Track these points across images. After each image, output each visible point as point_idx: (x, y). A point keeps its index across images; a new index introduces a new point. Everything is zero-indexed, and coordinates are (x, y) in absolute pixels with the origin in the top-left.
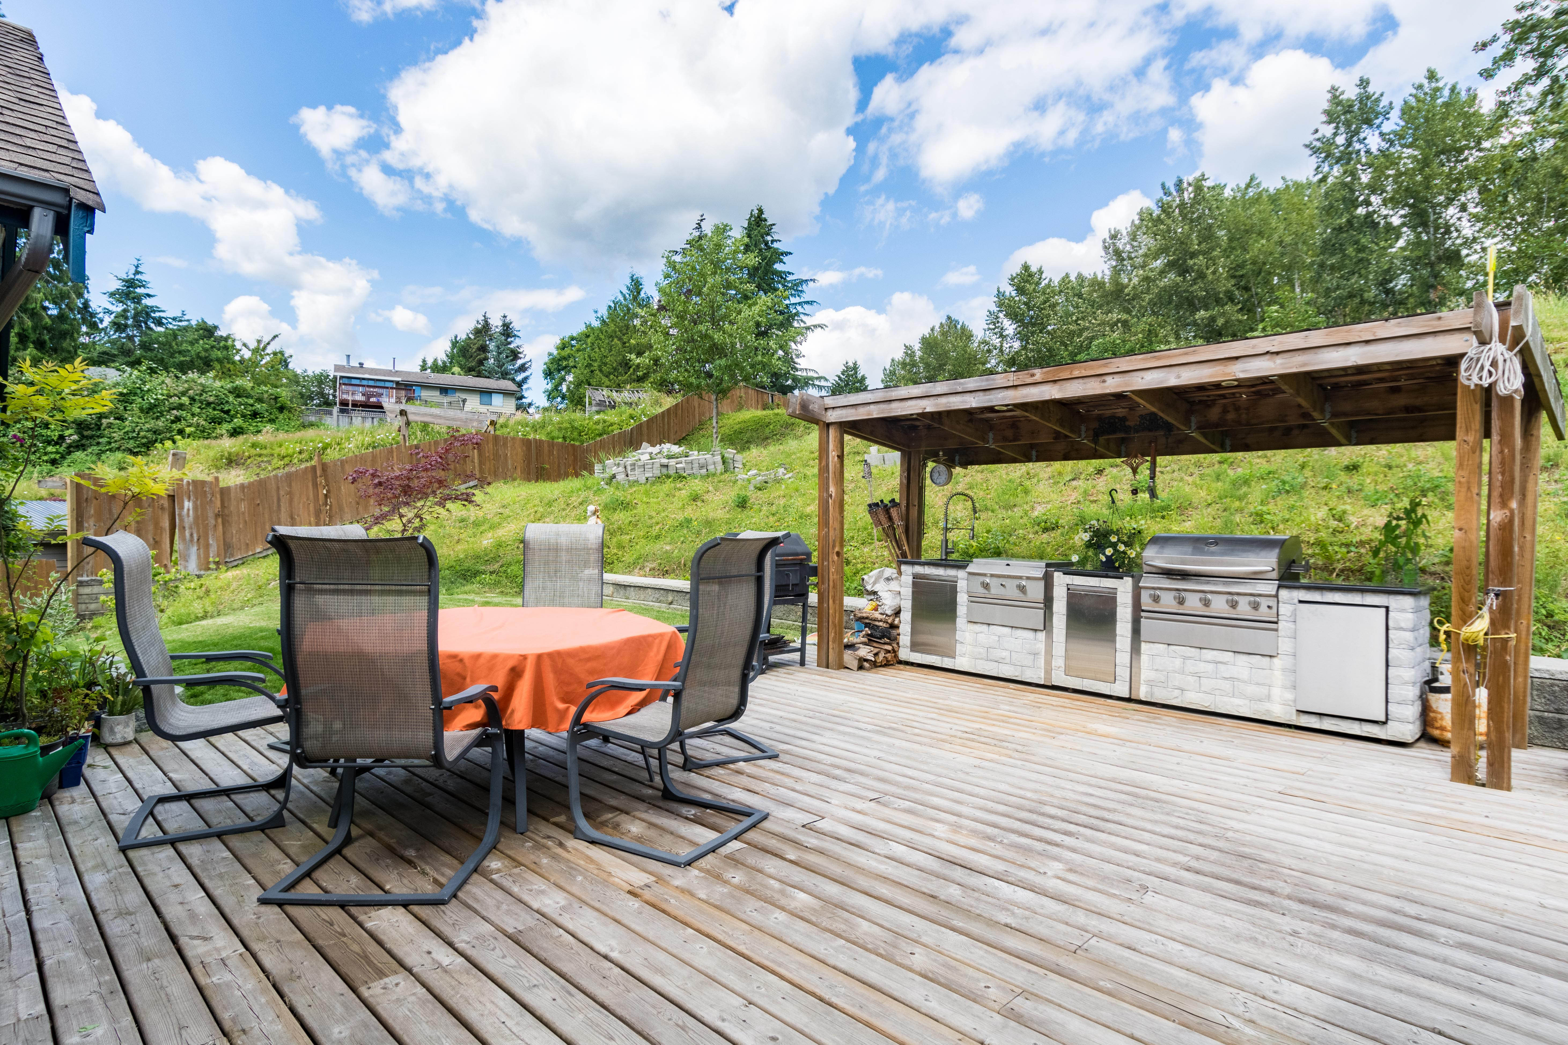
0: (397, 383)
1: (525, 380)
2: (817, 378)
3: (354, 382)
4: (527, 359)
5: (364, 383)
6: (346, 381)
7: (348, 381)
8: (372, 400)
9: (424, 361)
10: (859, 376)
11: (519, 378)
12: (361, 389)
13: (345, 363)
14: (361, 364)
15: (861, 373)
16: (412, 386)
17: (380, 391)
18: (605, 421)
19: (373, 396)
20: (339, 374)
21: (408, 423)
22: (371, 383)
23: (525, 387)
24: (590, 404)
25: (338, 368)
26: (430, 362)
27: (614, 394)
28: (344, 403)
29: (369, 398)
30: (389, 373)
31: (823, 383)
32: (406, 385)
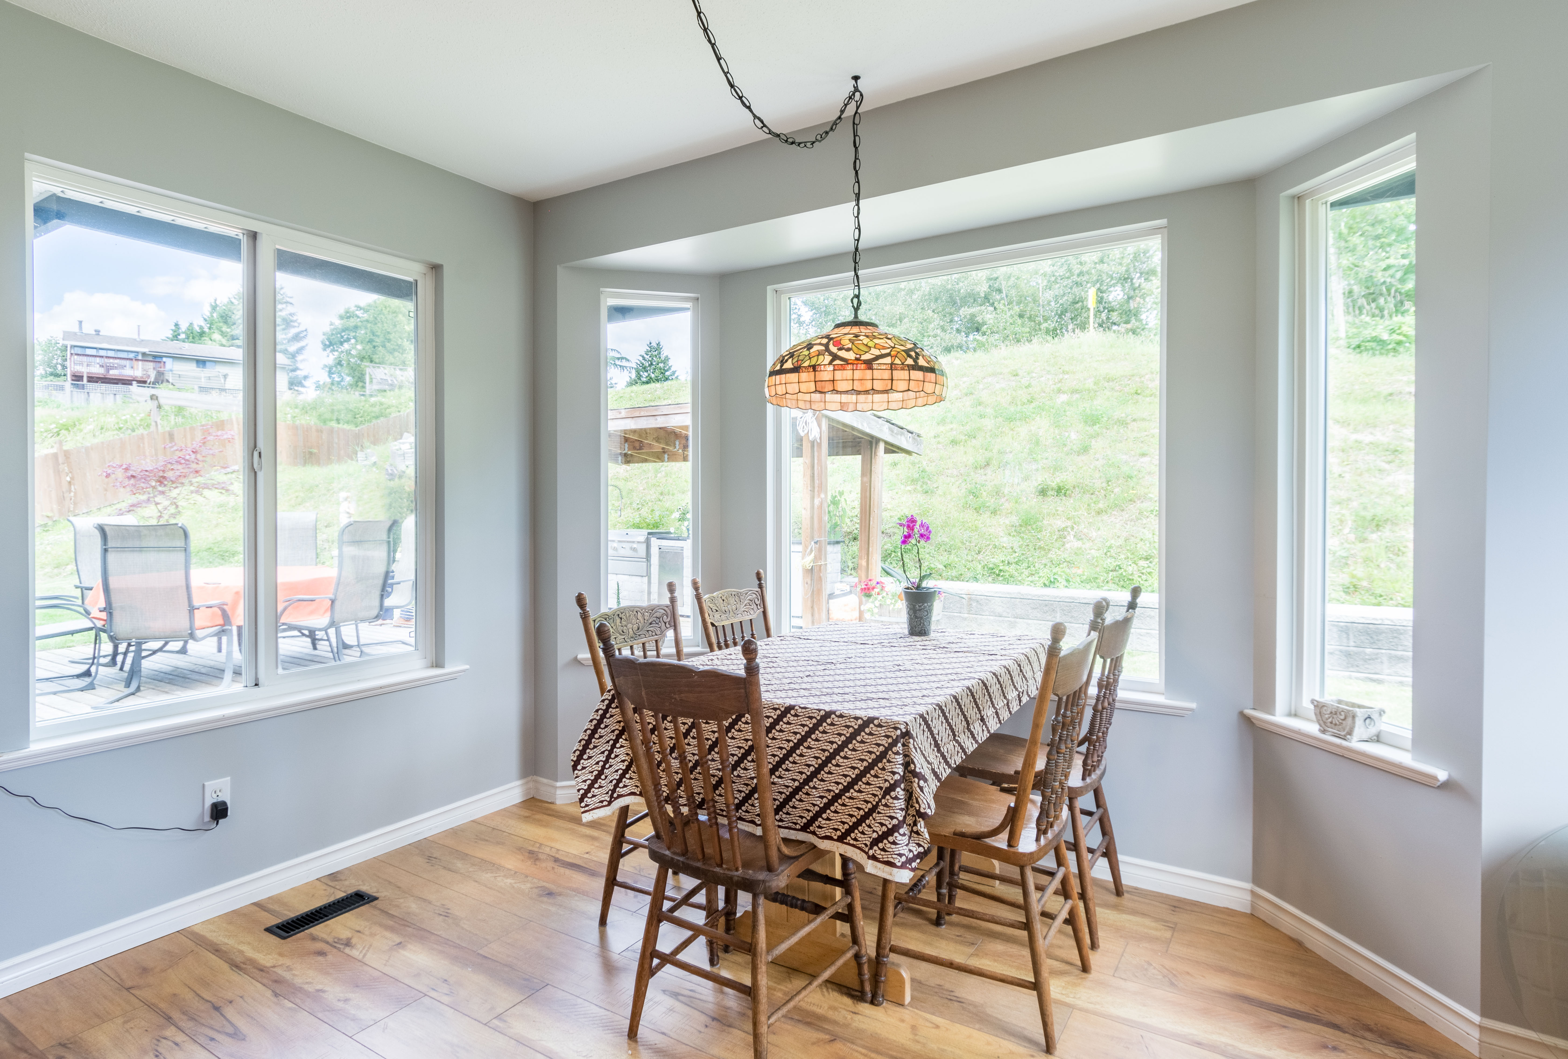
0: (144, 354)
1: (300, 350)
2: (618, 359)
3: (89, 352)
4: (302, 328)
5: (102, 353)
6: (79, 351)
7: (81, 352)
8: (111, 372)
9: (176, 325)
10: (663, 357)
11: (292, 348)
12: (98, 360)
13: (76, 330)
14: (97, 332)
15: (665, 353)
16: (161, 357)
17: (123, 362)
18: (381, 404)
19: (113, 368)
20: (69, 343)
21: (159, 407)
22: (111, 354)
23: (299, 358)
24: (371, 382)
25: (67, 335)
26: (184, 327)
27: (398, 372)
28: (77, 378)
29: (108, 371)
30: (133, 342)
31: (624, 363)
32: (155, 357)
